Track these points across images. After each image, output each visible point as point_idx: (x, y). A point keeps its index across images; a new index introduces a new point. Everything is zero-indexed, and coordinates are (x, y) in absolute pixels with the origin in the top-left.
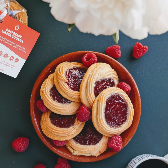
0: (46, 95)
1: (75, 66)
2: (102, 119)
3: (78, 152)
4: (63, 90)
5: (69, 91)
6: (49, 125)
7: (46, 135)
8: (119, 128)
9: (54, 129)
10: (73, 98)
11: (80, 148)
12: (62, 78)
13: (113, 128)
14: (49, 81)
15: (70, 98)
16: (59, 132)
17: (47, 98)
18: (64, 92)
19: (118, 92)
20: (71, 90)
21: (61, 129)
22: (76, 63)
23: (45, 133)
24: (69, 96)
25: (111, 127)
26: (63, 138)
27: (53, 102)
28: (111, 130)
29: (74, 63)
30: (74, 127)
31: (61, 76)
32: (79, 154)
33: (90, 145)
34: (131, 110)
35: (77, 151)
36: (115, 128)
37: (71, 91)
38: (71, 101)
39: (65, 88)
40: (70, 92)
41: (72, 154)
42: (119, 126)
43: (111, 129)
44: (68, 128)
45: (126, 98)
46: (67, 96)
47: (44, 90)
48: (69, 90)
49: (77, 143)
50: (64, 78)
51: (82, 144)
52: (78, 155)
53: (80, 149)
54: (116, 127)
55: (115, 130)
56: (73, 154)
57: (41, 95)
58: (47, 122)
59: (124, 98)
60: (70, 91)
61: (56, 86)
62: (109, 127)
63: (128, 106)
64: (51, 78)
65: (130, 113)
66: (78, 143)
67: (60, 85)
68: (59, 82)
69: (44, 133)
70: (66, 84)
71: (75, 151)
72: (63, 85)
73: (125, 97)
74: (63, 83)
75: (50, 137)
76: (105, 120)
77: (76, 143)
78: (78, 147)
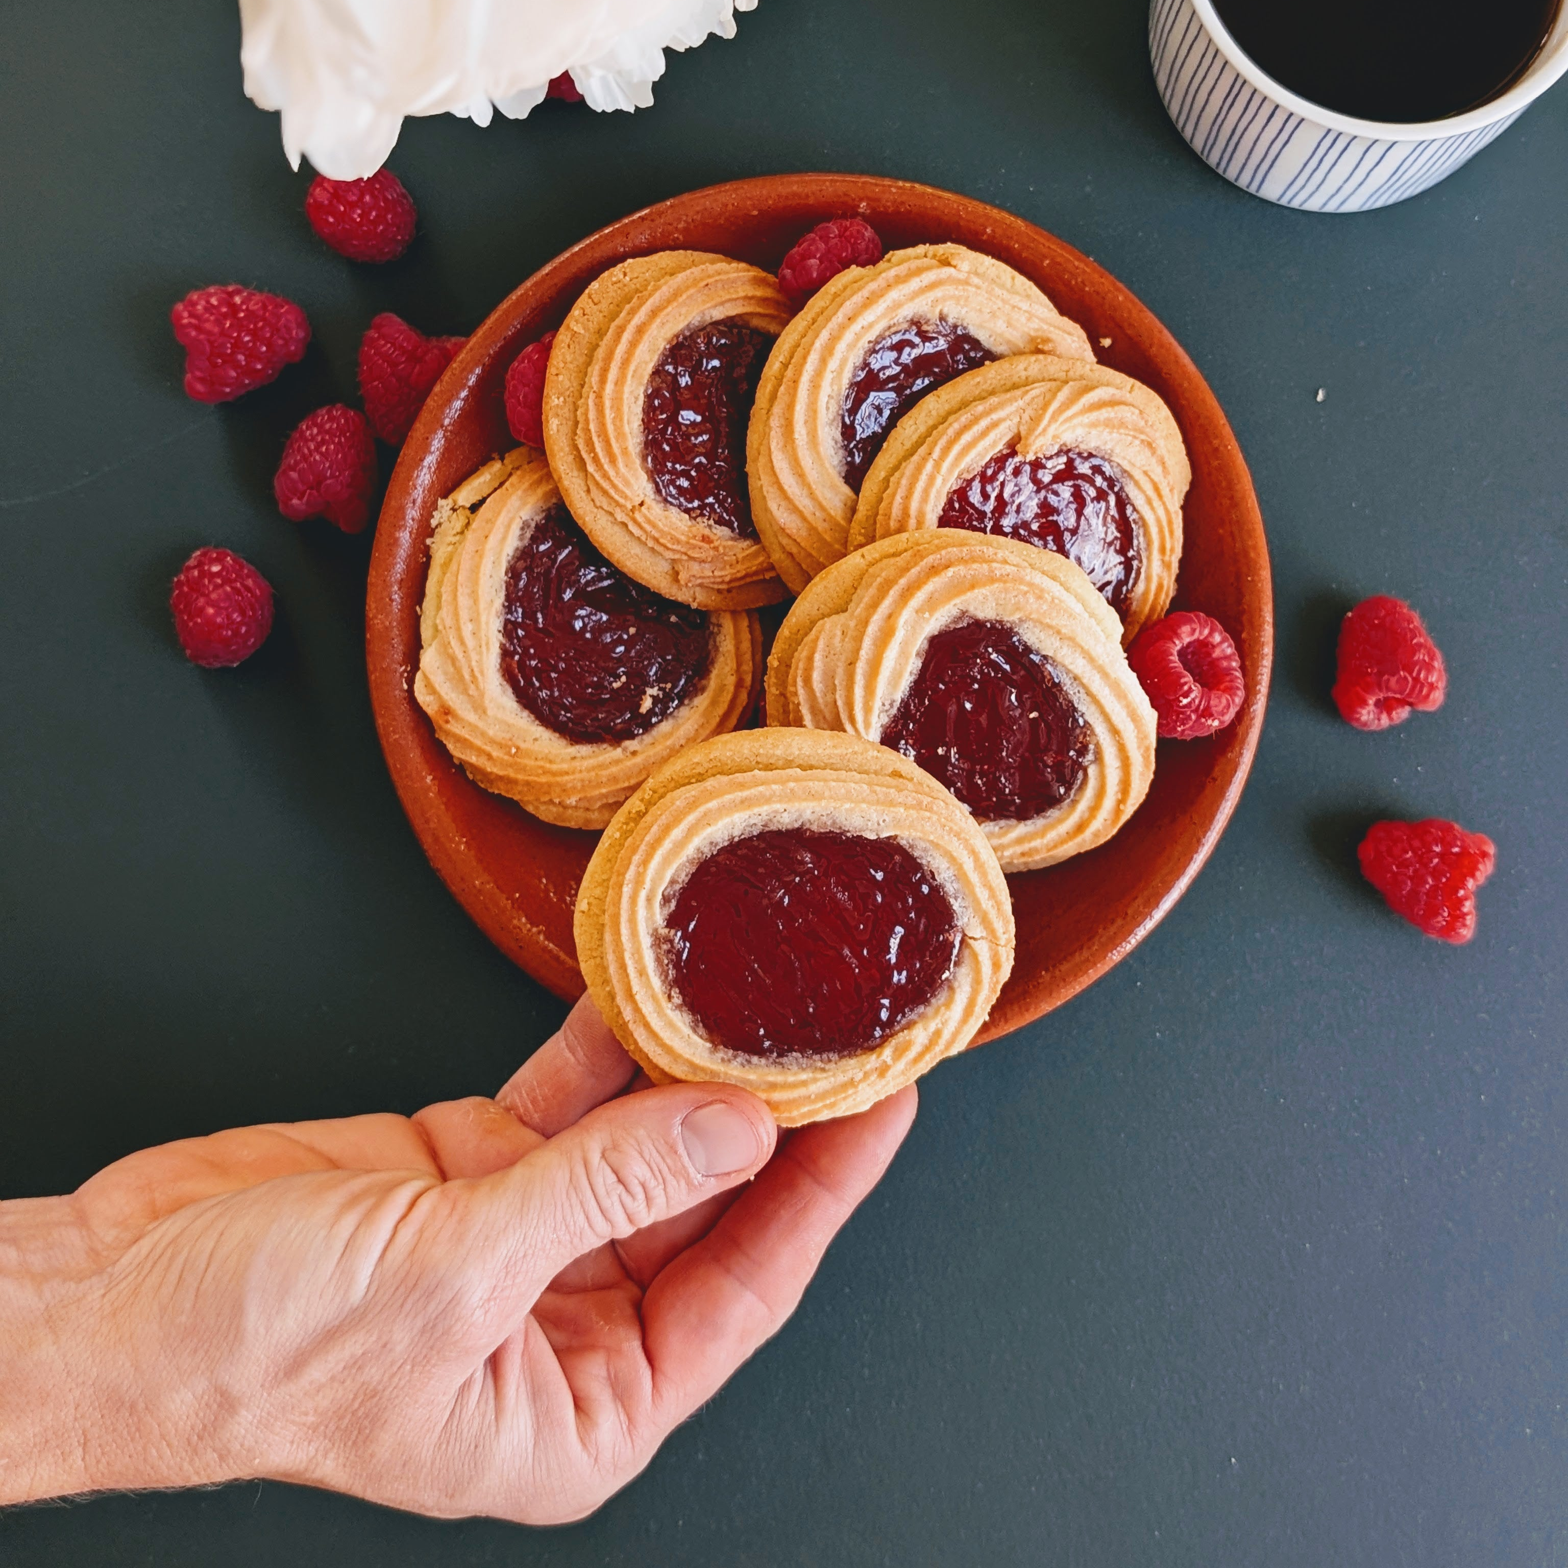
0: (915, 284)
1: (1147, 534)
2: (746, 803)
3: (454, 540)
4: (951, 419)
5: (938, 465)
6: (670, 308)
7: (595, 285)
8: (656, 982)
9: (633, 344)
10: (880, 500)
11: (481, 557)
12: (1053, 418)
13: (660, 919)
14: (1035, 324)
15: (883, 474)
16: (609, 387)
17: (894, 295)
18: (935, 427)
19: (975, 956)
20: (953, 484)
21: (637, 398)
22: (1178, 553)
23: (611, 275)
24: (896, 468)
25: (666, 900)
26: (566, 412)
27: (858, 336)
28: (643, 895)
29: (1171, 532)
30: (648, 501)
31: (1069, 413)
32: (440, 548)
33: (500, 636)
34: (813, 1089)
35: (462, 533)
36: (658, 940)
37: (944, 481)
38: (856, 488)
39: (967, 437)
40: (931, 479)
41: (445, 496)
42: (672, 973)
43: (649, 900)
44: (644, 459)
45: (919, 1035)
46: (902, 454)
47: (962, 276)
48: (950, 471)
49: (521, 537)
50: (1051, 431)
51: (513, 573)
52: (428, 541)
53: (479, 553)
54: (665, 947)
55: (646, 941)
56: (441, 502)
57: (921, 249)
58: (692, 291)
59: (922, 1016)
60: (939, 481)
61: (990, 373)
62: (673, 882)
63: (850, 1056)
64: (1052, 336)
65: (791, 1079)
66: (526, 542)
67: (994, 400)
68: (1018, 392)
69: (606, 274)
70: (1000, 447)
71: (462, 521)
72: (995, 425)
73: (933, 1026)
74: (1008, 423)
75: (576, 312)
76: (736, 833)
77: (525, 526)
78: (492, 541)
